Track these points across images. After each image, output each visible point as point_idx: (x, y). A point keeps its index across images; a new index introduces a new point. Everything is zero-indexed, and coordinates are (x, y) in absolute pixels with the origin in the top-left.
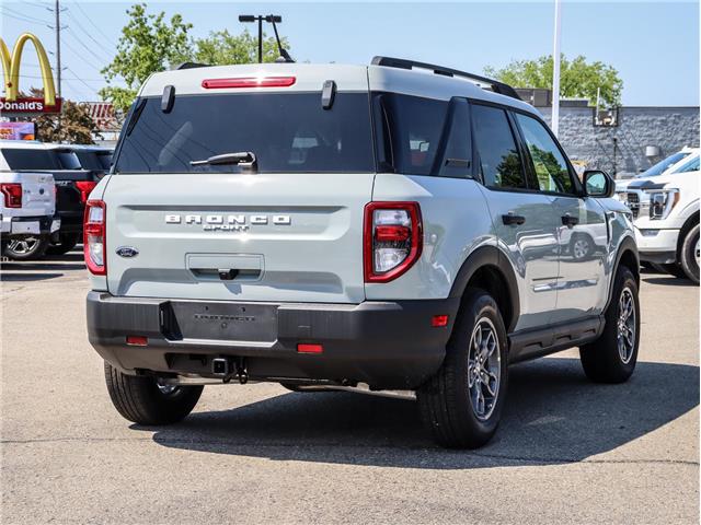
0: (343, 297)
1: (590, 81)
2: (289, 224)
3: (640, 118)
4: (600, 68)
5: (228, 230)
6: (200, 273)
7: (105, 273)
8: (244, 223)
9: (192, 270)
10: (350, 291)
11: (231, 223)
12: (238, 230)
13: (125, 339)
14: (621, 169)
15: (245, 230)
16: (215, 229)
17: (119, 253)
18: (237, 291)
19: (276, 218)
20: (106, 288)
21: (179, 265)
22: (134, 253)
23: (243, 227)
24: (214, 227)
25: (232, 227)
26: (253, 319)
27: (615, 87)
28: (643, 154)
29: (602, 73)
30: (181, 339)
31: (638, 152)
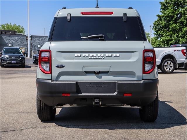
0: (135, 79)
1: (18, 30)
2: (119, 57)
3: (37, 38)
4: (20, 27)
5: (98, 59)
6: (87, 73)
7: (51, 73)
8: (103, 57)
9: (85, 71)
10: (138, 77)
11: (99, 57)
12: (102, 59)
13: (61, 94)
14: (33, 50)
15: (104, 59)
16: (93, 59)
17: (57, 67)
18: (101, 78)
19: (114, 55)
20: (51, 78)
21: (80, 70)
22: (63, 67)
23: (103, 58)
24: (93, 58)
25: (99, 58)
26: (107, 86)
27: (24, 31)
28: (37, 46)
29: (20, 28)
30: (82, 94)
31: (36, 46)
